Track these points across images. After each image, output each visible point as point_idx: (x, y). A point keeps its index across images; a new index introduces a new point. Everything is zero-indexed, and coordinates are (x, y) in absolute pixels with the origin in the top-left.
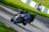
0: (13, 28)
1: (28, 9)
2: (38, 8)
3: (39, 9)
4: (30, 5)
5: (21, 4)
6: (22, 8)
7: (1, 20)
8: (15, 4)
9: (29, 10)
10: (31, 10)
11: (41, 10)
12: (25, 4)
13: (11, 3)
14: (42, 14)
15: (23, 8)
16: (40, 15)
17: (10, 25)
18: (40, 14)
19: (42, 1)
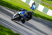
0: (20, 34)
4: (38, 9)
5: (28, 8)
7: (7, 25)
13: (18, 7)
14: (51, 19)
19: (51, 5)
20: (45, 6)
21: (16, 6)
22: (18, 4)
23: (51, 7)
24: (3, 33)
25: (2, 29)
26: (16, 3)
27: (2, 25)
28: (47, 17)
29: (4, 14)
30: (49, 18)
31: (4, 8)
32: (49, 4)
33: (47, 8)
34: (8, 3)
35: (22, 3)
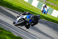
0: (22, 37)
2: (43, 10)
8: (24, 8)
12: (36, 8)
13: (19, 7)
16: (54, 22)
17: (18, 34)
18: (53, 20)
19: (56, 5)
20: (50, 6)
21: (17, 6)
22: (20, 4)
23: (56, 7)
24: (2, 36)
25: (2, 32)
26: (17, 3)
27: (2, 27)
28: (52, 18)
29: (4, 15)
30: (54, 19)
31: (4, 8)
32: (54, 4)
33: (52, 8)
34: (9, 3)
35: (24, 3)
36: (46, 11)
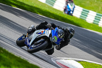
1: (32, 6)
3: (69, 10)
6: (19, 4)
9: (34, 7)
10: (39, 7)
11: (73, 11)
15: (21, 3)
36: (72, 10)
